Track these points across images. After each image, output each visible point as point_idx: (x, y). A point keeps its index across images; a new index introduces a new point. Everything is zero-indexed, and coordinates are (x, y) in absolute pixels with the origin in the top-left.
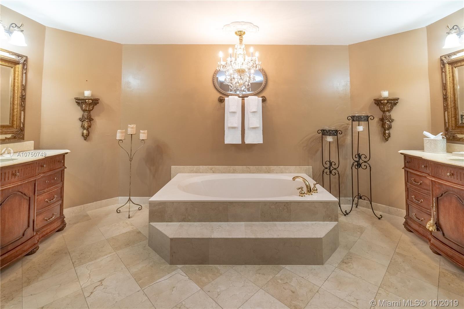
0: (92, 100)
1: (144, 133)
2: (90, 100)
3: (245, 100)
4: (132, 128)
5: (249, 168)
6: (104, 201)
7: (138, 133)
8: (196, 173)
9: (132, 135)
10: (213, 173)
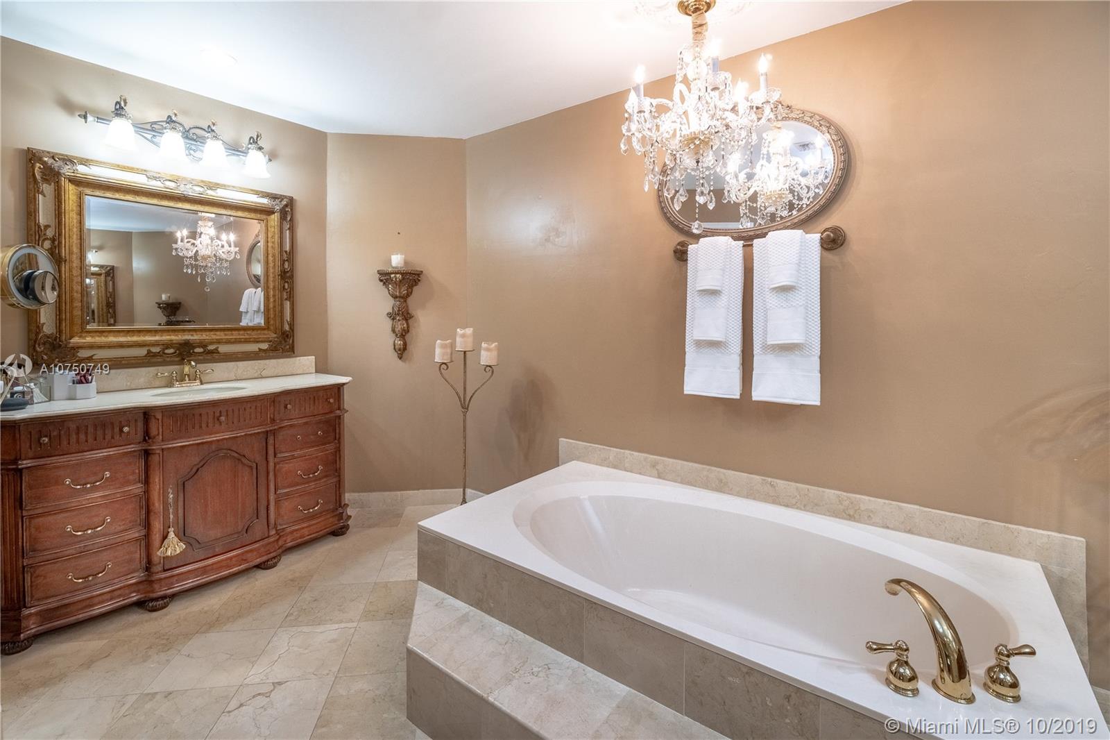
0: (402, 274)
1: (488, 350)
2: (398, 273)
3: (754, 248)
4: (463, 336)
5: (772, 486)
6: (438, 491)
7: (476, 350)
8: (615, 467)
9: (465, 352)
10: (659, 477)
